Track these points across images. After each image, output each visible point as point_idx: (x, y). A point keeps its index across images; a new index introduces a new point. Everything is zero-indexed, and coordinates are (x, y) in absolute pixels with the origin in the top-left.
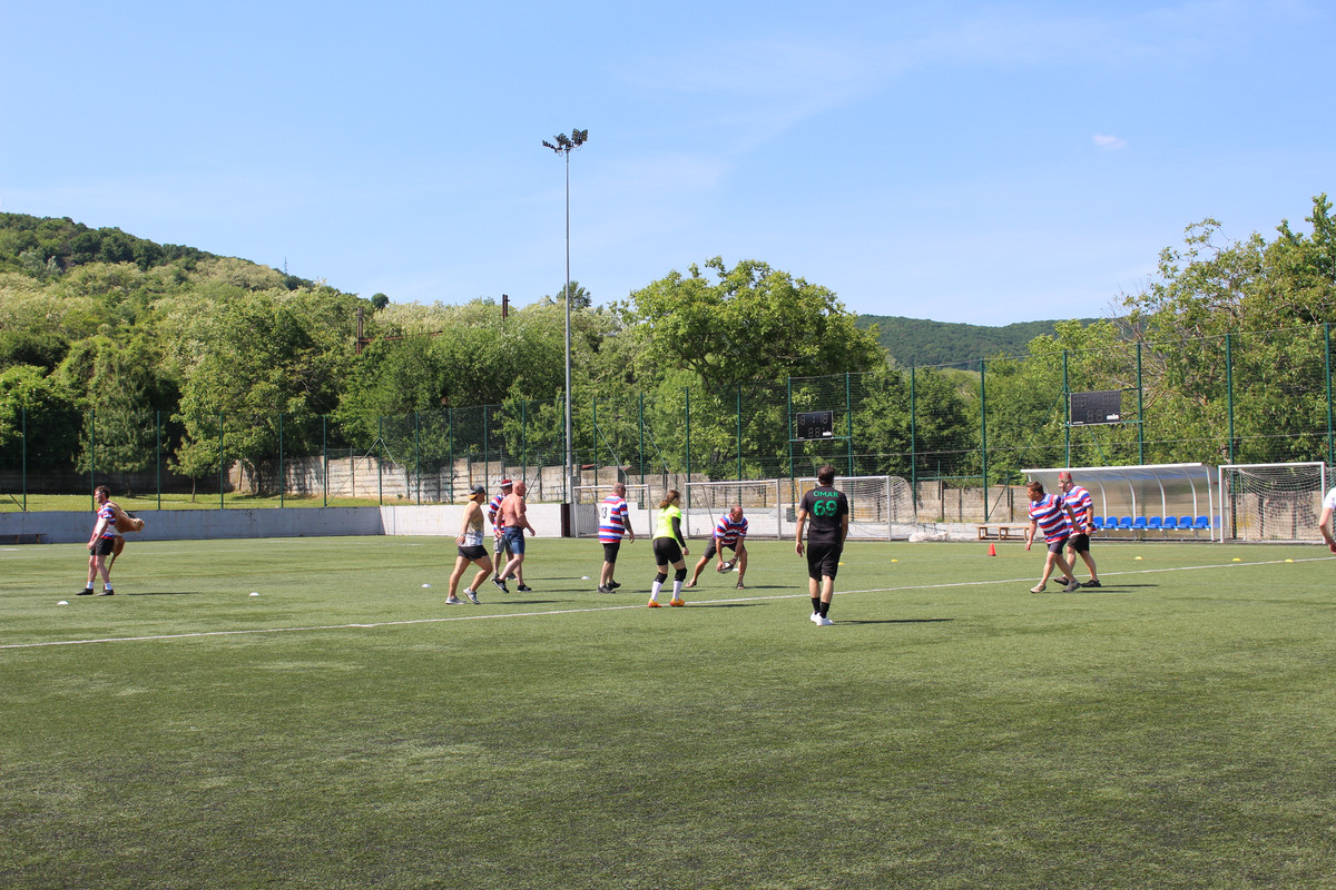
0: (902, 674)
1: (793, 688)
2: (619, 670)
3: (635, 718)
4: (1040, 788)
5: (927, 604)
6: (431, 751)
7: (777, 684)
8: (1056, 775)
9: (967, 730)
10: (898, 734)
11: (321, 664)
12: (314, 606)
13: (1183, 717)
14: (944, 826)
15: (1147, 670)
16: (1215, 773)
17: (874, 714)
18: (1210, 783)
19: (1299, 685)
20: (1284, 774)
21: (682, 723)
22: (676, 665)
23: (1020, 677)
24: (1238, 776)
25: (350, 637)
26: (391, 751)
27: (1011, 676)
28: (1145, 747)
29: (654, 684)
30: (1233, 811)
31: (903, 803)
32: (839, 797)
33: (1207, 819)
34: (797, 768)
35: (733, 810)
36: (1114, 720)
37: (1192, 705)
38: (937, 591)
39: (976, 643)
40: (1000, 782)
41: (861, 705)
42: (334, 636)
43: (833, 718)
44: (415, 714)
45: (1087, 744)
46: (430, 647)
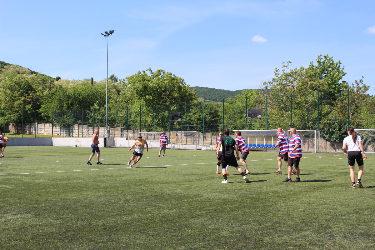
0: (179, 191)
1: (144, 195)
2: (94, 189)
3: (89, 205)
4: (203, 232)
5: (198, 169)
6: (15, 217)
7: (139, 194)
8: (210, 227)
9: (190, 210)
10: (167, 212)
11: (3, 186)
12: (16, 167)
13: (257, 207)
14: (165, 246)
15: (253, 191)
16: (260, 226)
17: (164, 205)
18: (257, 230)
19: (296, 196)
20: (281, 227)
21: (102, 207)
22: (113, 187)
23: (214, 193)
24: (267, 227)
25: (19, 177)
26: (3, 216)
27: (211, 192)
28: (242, 217)
29: (102, 194)
30: (261, 240)
31: (157, 237)
32: (137, 235)
33: (252, 243)
34: (129, 224)
35: (100, 239)
36: (236, 207)
37: (262, 202)
38: (202, 165)
39: (206, 181)
40: (192, 229)
41: (161, 202)
42: (14, 177)
43: (151, 206)
44: (20, 203)
45: (225, 216)
46: (42, 181)
